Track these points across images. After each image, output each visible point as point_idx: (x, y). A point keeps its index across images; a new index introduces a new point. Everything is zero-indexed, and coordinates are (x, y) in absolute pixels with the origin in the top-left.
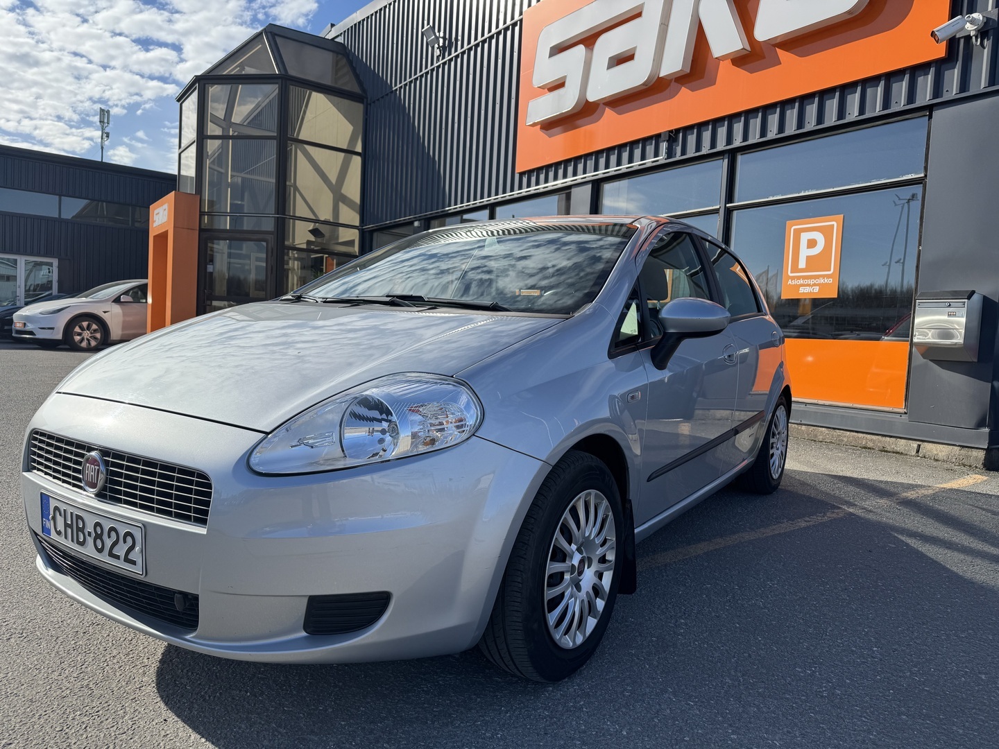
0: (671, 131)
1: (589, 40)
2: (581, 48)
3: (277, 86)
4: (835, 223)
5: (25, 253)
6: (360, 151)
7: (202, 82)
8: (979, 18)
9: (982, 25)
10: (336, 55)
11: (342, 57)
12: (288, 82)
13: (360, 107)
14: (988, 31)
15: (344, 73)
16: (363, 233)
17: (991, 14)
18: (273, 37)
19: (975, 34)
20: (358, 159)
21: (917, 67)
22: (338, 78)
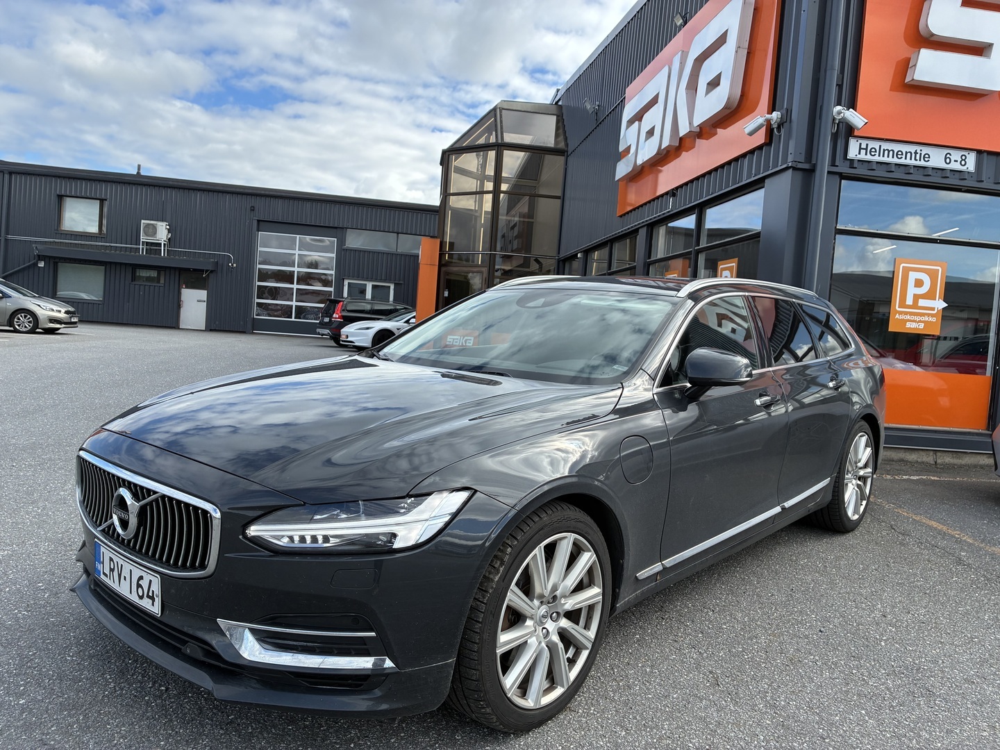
0: (673, 189)
1: (639, 117)
2: (637, 122)
3: (494, 151)
4: (734, 264)
5: (371, 280)
6: (559, 195)
7: (447, 153)
8: (775, 115)
9: (779, 120)
10: (555, 117)
11: (560, 118)
12: (502, 148)
13: (561, 159)
14: (782, 124)
15: (561, 131)
16: (559, 262)
17: (784, 112)
18: (501, 112)
19: (775, 126)
20: (559, 202)
21: (760, 148)
22: (557, 136)
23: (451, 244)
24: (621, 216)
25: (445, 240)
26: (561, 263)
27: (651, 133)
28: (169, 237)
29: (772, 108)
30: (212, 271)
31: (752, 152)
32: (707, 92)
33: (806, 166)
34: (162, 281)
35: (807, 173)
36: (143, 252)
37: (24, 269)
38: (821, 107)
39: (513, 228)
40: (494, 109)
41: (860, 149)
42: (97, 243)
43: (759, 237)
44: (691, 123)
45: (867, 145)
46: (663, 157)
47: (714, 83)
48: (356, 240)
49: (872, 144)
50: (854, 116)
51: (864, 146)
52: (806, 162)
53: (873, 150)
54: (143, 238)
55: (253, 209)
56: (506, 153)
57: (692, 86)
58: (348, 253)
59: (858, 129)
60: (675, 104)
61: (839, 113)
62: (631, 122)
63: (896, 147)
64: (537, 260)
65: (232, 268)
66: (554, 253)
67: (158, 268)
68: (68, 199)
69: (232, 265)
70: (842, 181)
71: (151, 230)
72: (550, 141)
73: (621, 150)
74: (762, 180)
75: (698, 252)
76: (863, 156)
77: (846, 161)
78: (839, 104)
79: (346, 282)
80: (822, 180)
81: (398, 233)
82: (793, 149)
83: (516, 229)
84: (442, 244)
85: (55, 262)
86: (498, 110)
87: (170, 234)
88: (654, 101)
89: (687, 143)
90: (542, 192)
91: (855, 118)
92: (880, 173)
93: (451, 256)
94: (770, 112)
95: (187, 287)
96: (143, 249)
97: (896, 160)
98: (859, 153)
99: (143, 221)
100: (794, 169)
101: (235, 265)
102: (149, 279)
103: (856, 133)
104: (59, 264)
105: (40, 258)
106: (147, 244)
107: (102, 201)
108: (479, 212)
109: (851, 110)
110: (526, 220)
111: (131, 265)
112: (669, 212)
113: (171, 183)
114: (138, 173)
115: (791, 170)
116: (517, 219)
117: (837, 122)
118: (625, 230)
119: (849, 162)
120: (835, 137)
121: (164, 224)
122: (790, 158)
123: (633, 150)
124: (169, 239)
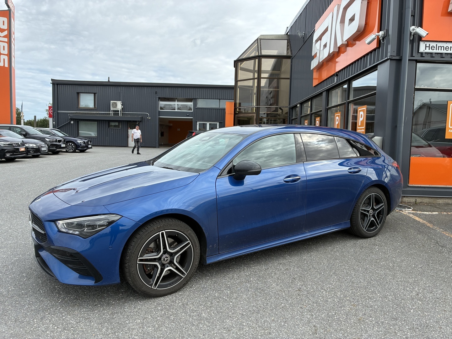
0: (336, 73)
1: (320, 38)
2: (319, 41)
3: (258, 60)
5: (209, 121)
6: (289, 77)
7: (236, 62)
8: (381, 33)
9: (383, 36)
10: (286, 41)
11: (289, 41)
12: (261, 57)
13: (289, 60)
14: (385, 37)
15: (289, 47)
16: (290, 109)
17: (385, 31)
18: (260, 41)
19: (381, 39)
20: (289, 81)
21: (375, 50)
22: (288, 49)
23: (240, 104)
24: (315, 86)
25: (237, 102)
26: (291, 109)
27: (325, 46)
28: (122, 107)
29: (380, 29)
30: (140, 121)
31: (371, 52)
32: (349, 24)
33: (398, 58)
34: (120, 127)
35: (398, 61)
36: (112, 115)
37: (65, 124)
38: (404, 27)
39: (270, 93)
40: (257, 39)
41: (426, 47)
42: (94, 112)
43: (375, 94)
44: (342, 40)
45: (429, 45)
46: (332, 58)
47: (352, 19)
48: (202, 104)
49: (432, 44)
50: (421, 30)
51: (428, 45)
52: (397, 56)
53: (433, 47)
54: (112, 109)
55: (156, 93)
56: (263, 60)
57: (343, 21)
58: (198, 110)
59: (424, 37)
60: (335, 31)
61: (413, 30)
62: (317, 41)
63: (445, 45)
64: (280, 108)
65: (149, 119)
66: (287, 105)
67: (119, 121)
68: (81, 94)
69: (149, 118)
70: (417, 64)
71: (115, 105)
72: (285, 53)
73: (313, 55)
74: (376, 66)
75: (349, 103)
76: (427, 50)
77: (419, 54)
78: (414, 25)
79: (198, 123)
80: (406, 64)
81: (220, 99)
82: (390, 50)
83: (272, 94)
84: (235, 104)
85: (77, 121)
86: (259, 40)
87: (123, 106)
88: (326, 30)
89: (343, 49)
90: (282, 76)
91: (422, 32)
92: (438, 58)
93: (240, 109)
94: (378, 32)
95: (131, 129)
96: (112, 113)
97: (445, 51)
98: (426, 49)
99: (111, 101)
100: (391, 59)
101: (150, 118)
102: (115, 126)
103: (423, 39)
104: (79, 122)
105: (71, 120)
106: (114, 111)
107: (95, 94)
108: (253, 87)
109: (419, 28)
110: (276, 90)
111: (107, 120)
112: (335, 84)
113: (122, 84)
114: (109, 81)
115: (389, 61)
116: (272, 89)
117: (413, 34)
118: (317, 93)
119: (420, 54)
120: (412, 42)
121: (120, 102)
122: (389, 54)
123: (318, 55)
124: (122, 108)
